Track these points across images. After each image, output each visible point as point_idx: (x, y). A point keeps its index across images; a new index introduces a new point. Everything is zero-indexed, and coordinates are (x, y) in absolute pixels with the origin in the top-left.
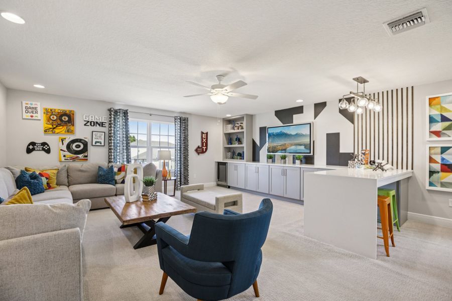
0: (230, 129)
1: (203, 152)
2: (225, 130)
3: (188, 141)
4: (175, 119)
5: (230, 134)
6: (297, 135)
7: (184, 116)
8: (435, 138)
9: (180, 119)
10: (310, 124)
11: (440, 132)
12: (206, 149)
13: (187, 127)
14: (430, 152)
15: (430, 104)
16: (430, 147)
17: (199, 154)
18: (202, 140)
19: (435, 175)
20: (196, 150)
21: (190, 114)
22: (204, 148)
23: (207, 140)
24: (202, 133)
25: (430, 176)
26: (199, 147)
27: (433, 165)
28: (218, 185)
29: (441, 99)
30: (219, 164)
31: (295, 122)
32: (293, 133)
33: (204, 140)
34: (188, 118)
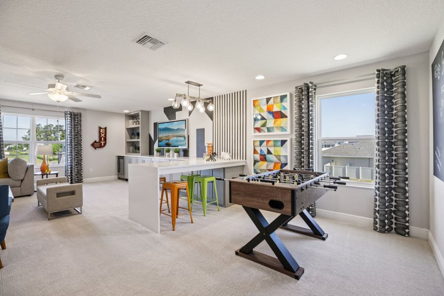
0: (132, 124)
1: (101, 147)
2: (127, 125)
3: (81, 135)
4: (66, 114)
5: (133, 129)
6: (178, 130)
7: (75, 111)
8: (258, 133)
9: (71, 114)
10: (185, 120)
11: (259, 128)
12: (105, 144)
13: (79, 123)
14: (254, 144)
15: (254, 105)
16: (254, 141)
17: (95, 148)
18: (100, 135)
19: (257, 164)
20: (93, 145)
21: (84, 109)
22: (103, 143)
23: (105, 135)
24: (100, 128)
25: (254, 164)
26: (95, 142)
27: (256, 155)
28: (119, 178)
29: (260, 101)
30: (120, 158)
31: (177, 119)
32: (175, 128)
33: (103, 135)
34: (80, 114)
